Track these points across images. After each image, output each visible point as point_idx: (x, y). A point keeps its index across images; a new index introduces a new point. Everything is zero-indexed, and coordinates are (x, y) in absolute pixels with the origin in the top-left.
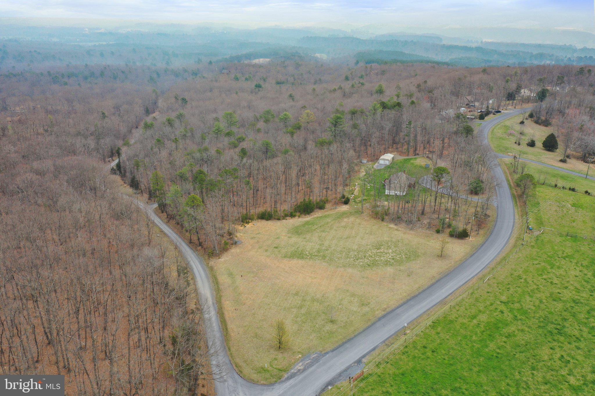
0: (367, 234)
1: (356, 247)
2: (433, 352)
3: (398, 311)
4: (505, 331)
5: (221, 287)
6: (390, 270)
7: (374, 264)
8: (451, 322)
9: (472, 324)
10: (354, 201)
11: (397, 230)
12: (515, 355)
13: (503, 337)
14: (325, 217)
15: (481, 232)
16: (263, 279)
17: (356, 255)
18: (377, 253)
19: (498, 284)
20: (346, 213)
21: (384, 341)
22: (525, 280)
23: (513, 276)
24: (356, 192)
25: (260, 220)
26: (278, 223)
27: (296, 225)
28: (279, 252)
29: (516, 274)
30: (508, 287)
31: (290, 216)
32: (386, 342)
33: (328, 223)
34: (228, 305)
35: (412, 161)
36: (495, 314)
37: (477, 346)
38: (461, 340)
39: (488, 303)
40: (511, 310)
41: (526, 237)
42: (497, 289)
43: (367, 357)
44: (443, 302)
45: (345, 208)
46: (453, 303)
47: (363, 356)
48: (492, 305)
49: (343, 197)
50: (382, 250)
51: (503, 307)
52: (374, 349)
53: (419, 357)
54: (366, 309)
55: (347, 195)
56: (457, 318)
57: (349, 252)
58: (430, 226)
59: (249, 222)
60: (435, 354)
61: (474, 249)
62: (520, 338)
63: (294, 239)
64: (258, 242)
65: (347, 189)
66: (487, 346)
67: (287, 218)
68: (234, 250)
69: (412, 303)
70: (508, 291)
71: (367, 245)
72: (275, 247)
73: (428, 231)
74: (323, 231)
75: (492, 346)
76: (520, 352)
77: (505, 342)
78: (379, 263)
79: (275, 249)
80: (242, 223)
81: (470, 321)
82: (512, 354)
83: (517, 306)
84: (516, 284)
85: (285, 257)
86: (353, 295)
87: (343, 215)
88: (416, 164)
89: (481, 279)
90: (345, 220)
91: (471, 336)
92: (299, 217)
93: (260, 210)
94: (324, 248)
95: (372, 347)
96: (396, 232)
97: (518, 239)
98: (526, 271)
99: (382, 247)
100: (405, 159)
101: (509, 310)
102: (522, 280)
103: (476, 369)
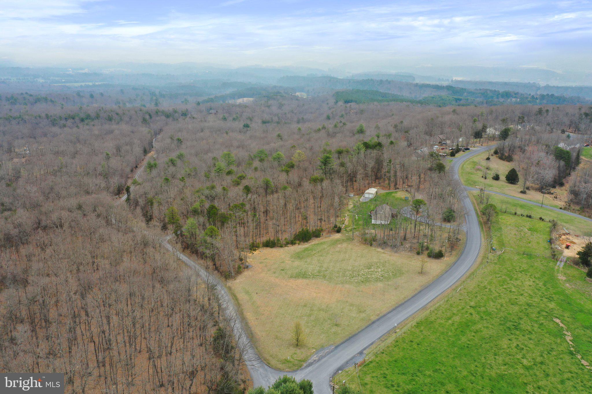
0: (359, 257)
1: (351, 268)
2: (418, 344)
3: (389, 315)
4: (474, 328)
5: (241, 302)
6: (380, 285)
7: (366, 281)
8: (432, 322)
9: (448, 324)
10: (345, 230)
11: (384, 253)
12: (481, 345)
13: (472, 333)
14: (322, 243)
15: (454, 253)
16: (276, 295)
17: (351, 274)
18: (368, 272)
19: (467, 293)
20: (340, 241)
21: (379, 338)
22: (490, 289)
23: (479, 287)
24: (346, 222)
25: (265, 248)
26: (282, 250)
27: (297, 251)
28: (286, 273)
29: (482, 285)
30: (476, 295)
31: (291, 244)
32: (381, 339)
33: (324, 249)
34: (249, 316)
35: (393, 195)
36: (466, 316)
37: (452, 339)
38: (439, 336)
39: (460, 308)
40: (478, 313)
41: (491, 256)
42: (467, 297)
43: (367, 349)
44: (424, 308)
45: (338, 236)
46: (432, 309)
47: (364, 348)
48: (463, 309)
49: (336, 226)
50: (372, 270)
51: (472, 311)
52: (372, 344)
53: (408, 349)
54: (363, 315)
55: (338, 225)
56: (435, 319)
57: (345, 272)
58: (411, 249)
59: (256, 250)
60: (420, 346)
61: (448, 266)
62: (486, 333)
63: (297, 263)
64: (266, 266)
65: (339, 219)
66: (460, 340)
67: (289, 245)
68: (246, 273)
69: (400, 309)
70: (476, 298)
71: (360, 266)
72: (281, 270)
73: (409, 254)
74: (321, 256)
75: (464, 339)
76: (486, 343)
77: (474, 336)
78: (371, 279)
79: (282, 271)
80: (250, 251)
81: (446, 322)
82: (479, 344)
83: (483, 309)
84: (482, 293)
85: (291, 277)
86: (352, 305)
87: (337, 242)
88: (396, 197)
89: (454, 290)
90: (339, 246)
91: (447, 333)
92: (299, 244)
93: (264, 239)
94: (323, 269)
95: (370, 343)
96: (383, 255)
97: (485, 257)
98: (490, 283)
99: (373, 267)
100: (387, 193)
101: (476, 312)
102: (487, 290)
103: (451, 356)
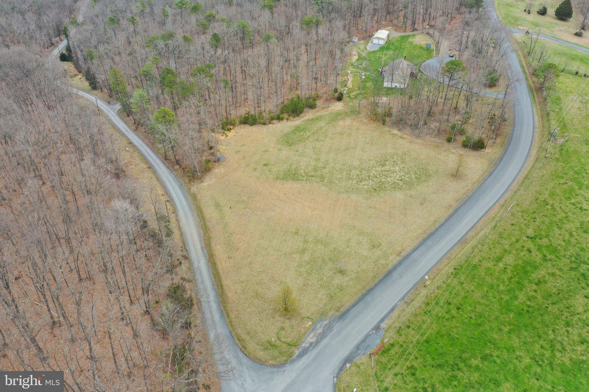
0: (368, 143)
1: (358, 163)
2: (458, 309)
3: (415, 255)
4: (534, 276)
6: (399, 195)
7: (380, 188)
8: (475, 267)
9: (498, 269)
10: (348, 97)
11: (401, 137)
12: (547, 307)
13: (533, 285)
15: (499, 140)
17: (358, 175)
18: (382, 171)
19: (522, 212)
20: (342, 114)
21: (403, 298)
22: (552, 205)
23: (538, 201)
24: (350, 84)
25: (243, 126)
26: (264, 129)
27: (285, 132)
28: (270, 171)
29: (541, 198)
30: (534, 216)
31: (277, 120)
32: (406, 300)
33: (321, 129)
34: (219, 251)
35: (410, 40)
36: (522, 254)
37: (506, 298)
38: (487, 291)
39: (514, 240)
40: (539, 248)
41: (550, 147)
42: (523, 220)
43: (386, 321)
44: (463, 241)
45: (338, 106)
46: (473, 242)
47: (381, 319)
48: (517, 241)
49: (336, 90)
50: (387, 168)
51: (529, 244)
52: (392, 310)
53: (444, 318)
54: (378, 253)
55: (339, 88)
56: (480, 261)
57: (350, 171)
58: (439, 132)
59: (231, 129)
60: (460, 312)
61: (492, 165)
62: (552, 285)
64: (244, 157)
65: (339, 79)
66: (516, 298)
67: (274, 122)
68: (218, 170)
69: (429, 243)
70: (534, 221)
71: (370, 160)
72: (264, 165)
73: (437, 139)
74: (318, 140)
75: (522, 297)
76: (553, 304)
77: (535, 291)
78: (386, 186)
79: (264, 167)
80: (223, 131)
81: (495, 265)
82: (544, 306)
83: (545, 241)
84: (542, 212)
85: (278, 178)
86: (361, 233)
87: (338, 116)
89: (502, 206)
90: (341, 123)
91: (498, 286)
92: (287, 120)
93: (242, 111)
94: (321, 165)
95: (390, 308)
96: (401, 141)
97: (542, 148)
98: (552, 194)
99: (387, 163)
100: (402, 36)
101: (537, 248)
102: (549, 207)
103: (506, 329)
